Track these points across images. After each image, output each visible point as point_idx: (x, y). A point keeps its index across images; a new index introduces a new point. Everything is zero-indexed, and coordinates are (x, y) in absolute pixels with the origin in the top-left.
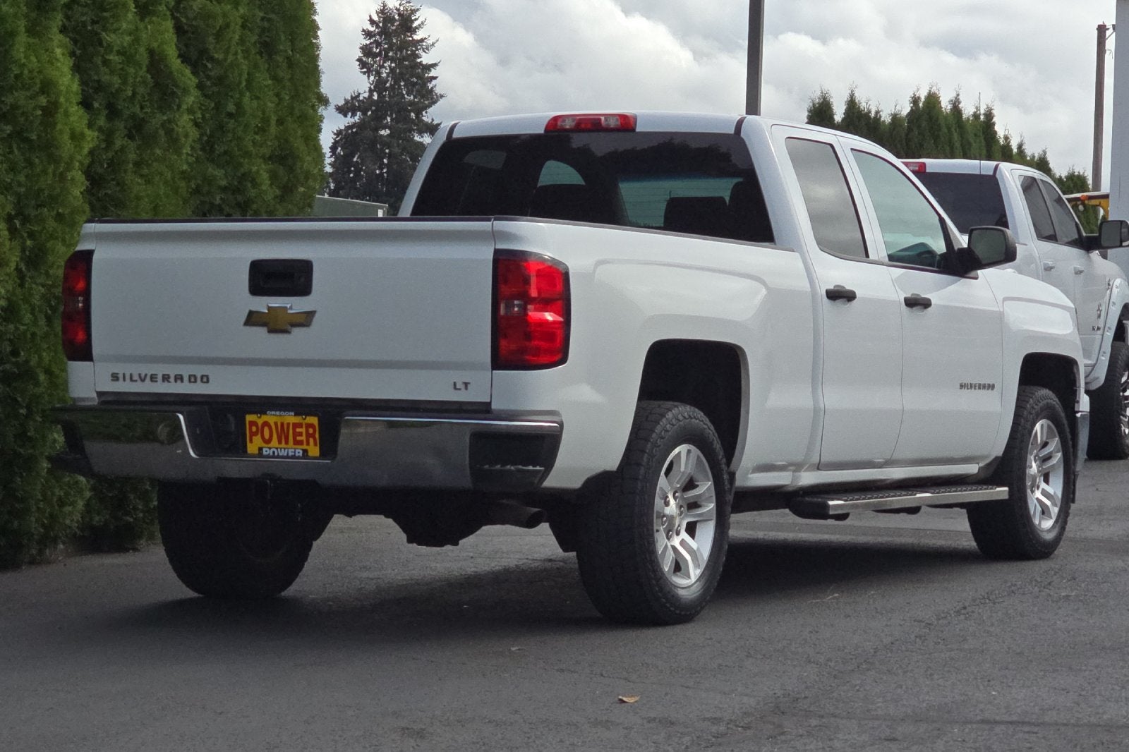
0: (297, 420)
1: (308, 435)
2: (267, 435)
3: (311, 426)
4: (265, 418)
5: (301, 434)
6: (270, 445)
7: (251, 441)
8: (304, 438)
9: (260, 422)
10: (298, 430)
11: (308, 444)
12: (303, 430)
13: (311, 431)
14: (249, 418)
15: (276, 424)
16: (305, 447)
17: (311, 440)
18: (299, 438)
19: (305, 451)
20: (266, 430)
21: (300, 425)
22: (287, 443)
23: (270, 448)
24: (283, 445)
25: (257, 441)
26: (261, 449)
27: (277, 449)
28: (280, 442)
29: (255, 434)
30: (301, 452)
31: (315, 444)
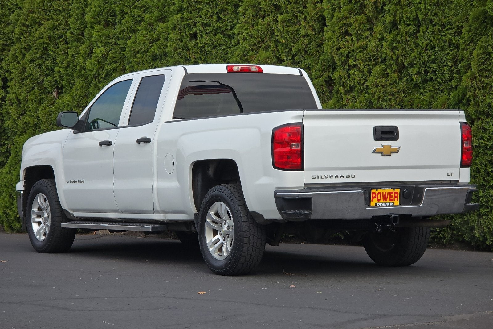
0: (392, 190)
1: (395, 197)
2: (379, 198)
3: (397, 193)
4: (379, 191)
5: (392, 196)
6: (379, 202)
7: (372, 201)
8: (393, 198)
9: (377, 193)
10: (391, 195)
11: (394, 200)
12: (393, 195)
13: (396, 195)
14: (373, 191)
15: (383, 193)
16: (393, 202)
17: (396, 199)
18: (391, 198)
19: (393, 203)
20: (379, 195)
21: (392, 193)
22: (386, 200)
23: (380, 203)
24: (385, 201)
25: (375, 200)
26: (376, 204)
27: (383, 203)
28: (383, 200)
29: (374, 198)
30: (392, 204)
31: (397, 200)
